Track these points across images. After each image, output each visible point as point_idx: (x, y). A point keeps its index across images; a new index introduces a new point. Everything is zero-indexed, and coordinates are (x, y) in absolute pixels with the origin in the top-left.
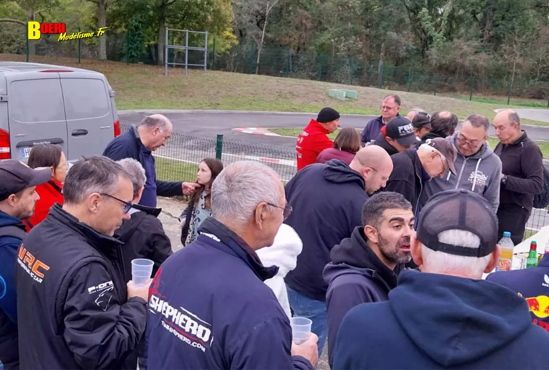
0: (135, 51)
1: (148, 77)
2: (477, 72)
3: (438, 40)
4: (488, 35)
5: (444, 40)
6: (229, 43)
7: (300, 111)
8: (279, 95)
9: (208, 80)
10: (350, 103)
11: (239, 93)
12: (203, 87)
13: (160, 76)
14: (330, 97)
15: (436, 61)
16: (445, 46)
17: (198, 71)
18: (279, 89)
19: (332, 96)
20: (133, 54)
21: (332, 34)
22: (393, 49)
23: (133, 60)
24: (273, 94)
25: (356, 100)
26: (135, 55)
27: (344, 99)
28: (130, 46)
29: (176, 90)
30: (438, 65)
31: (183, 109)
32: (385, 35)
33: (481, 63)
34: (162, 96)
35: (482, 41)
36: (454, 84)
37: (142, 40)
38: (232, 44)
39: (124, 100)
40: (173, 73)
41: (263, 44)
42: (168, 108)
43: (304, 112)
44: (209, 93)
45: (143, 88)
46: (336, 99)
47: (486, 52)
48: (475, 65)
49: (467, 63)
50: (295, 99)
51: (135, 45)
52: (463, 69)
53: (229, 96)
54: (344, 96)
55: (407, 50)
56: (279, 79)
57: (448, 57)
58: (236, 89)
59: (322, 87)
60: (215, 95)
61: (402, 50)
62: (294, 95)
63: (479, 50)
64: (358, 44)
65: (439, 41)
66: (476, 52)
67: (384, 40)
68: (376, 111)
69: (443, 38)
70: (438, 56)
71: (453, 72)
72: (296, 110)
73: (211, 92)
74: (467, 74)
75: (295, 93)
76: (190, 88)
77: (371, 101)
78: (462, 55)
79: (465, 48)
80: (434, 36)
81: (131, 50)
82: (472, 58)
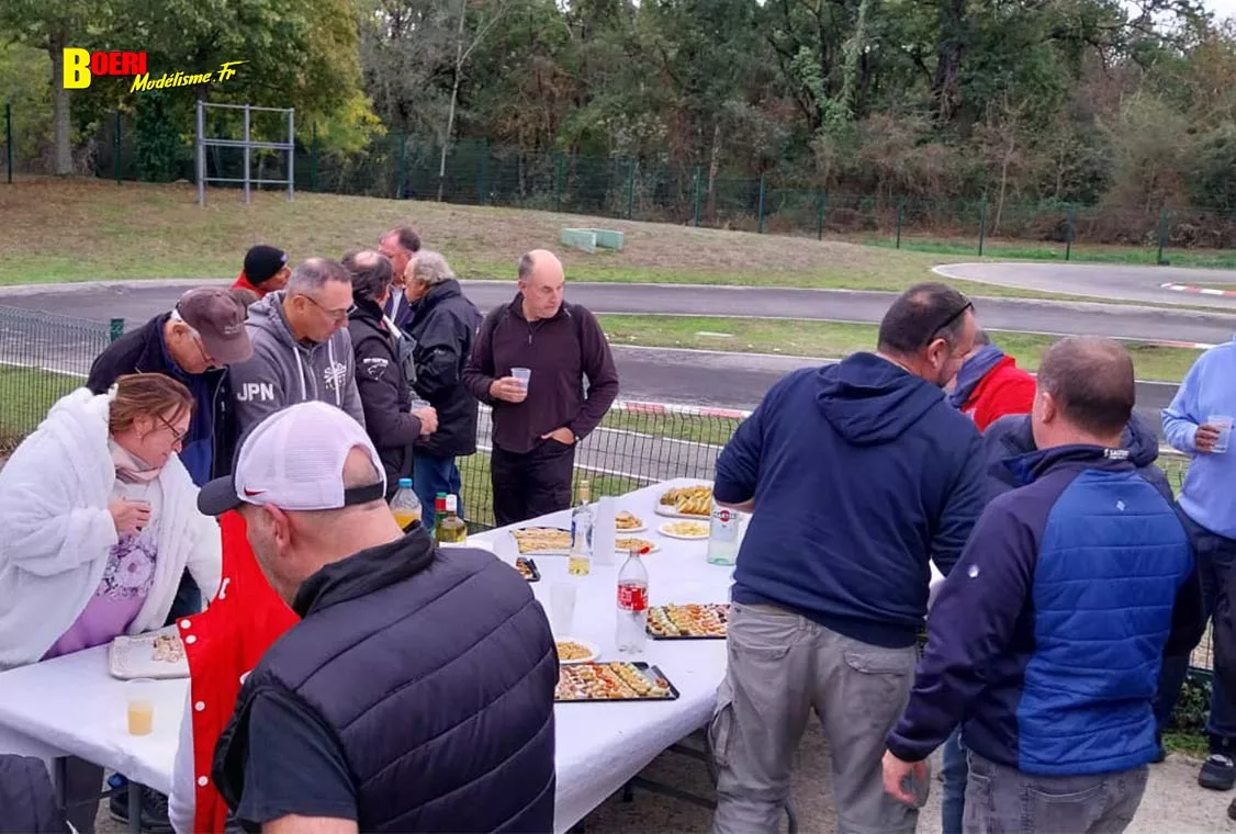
0: (156, 154)
1: (156, 209)
2: (924, 185)
3: (836, 116)
4: (947, 103)
5: (849, 116)
6: (367, 131)
7: (487, 276)
8: (451, 244)
9: (294, 213)
10: (609, 258)
11: (359, 240)
12: (278, 230)
13: (187, 206)
14: (565, 245)
15: (832, 163)
16: (850, 130)
17: (278, 194)
18: (451, 231)
19: (568, 243)
20: (152, 161)
21: (604, 110)
22: (737, 139)
23: (153, 176)
24: (437, 242)
25: (620, 251)
26: (158, 163)
27: (594, 249)
28: (146, 144)
29: (215, 236)
30: (838, 171)
31: (220, 277)
32: (721, 107)
33: (929, 166)
34: (181, 251)
35: (936, 116)
36: (873, 213)
37: (174, 130)
38: (373, 134)
39: (92, 261)
40: (217, 200)
41: (452, 134)
42: (186, 277)
43: (496, 278)
44: (290, 242)
45: (142, 233)
46: (577, 250)
47: (944, 139)
48: (918, 171)
49: (900, 168)
50: (484, 251)
51: (157, 142)
52: (891, 180)
53: (335, 247)
54: (594, 242)
55: (769, 141)
56: (458, 210)
57: (858, 155)
58: (354, 233)
59: (552, 226)
60: (302, 246)
61: (758, 141)
62: (483, 244)
63: (928, 136)
64: (658, 131)
65: (838, 120)
66: (918, 143)
67: (720, 119)
68: (658, 275)
69: (847, 113)
70: (836, 151)
71: (871, 188)
72: (478, 274)
73: (296, 238)
74: (903, 189)
75: (487, 238)
76: (250, 231)
77: (654, 254)
78: (889, 150)
79: (897, 135)
80: (828, 108)
81: (147, 154)
82: (910, 154)
